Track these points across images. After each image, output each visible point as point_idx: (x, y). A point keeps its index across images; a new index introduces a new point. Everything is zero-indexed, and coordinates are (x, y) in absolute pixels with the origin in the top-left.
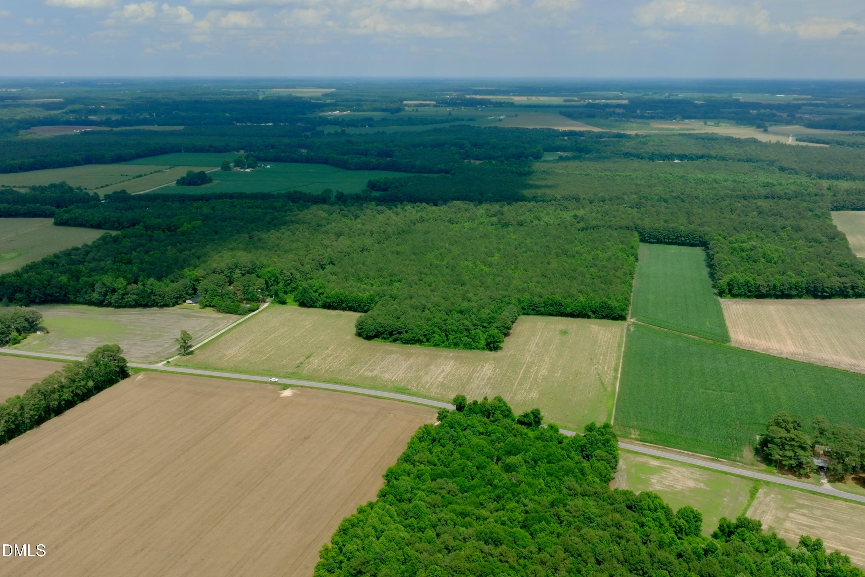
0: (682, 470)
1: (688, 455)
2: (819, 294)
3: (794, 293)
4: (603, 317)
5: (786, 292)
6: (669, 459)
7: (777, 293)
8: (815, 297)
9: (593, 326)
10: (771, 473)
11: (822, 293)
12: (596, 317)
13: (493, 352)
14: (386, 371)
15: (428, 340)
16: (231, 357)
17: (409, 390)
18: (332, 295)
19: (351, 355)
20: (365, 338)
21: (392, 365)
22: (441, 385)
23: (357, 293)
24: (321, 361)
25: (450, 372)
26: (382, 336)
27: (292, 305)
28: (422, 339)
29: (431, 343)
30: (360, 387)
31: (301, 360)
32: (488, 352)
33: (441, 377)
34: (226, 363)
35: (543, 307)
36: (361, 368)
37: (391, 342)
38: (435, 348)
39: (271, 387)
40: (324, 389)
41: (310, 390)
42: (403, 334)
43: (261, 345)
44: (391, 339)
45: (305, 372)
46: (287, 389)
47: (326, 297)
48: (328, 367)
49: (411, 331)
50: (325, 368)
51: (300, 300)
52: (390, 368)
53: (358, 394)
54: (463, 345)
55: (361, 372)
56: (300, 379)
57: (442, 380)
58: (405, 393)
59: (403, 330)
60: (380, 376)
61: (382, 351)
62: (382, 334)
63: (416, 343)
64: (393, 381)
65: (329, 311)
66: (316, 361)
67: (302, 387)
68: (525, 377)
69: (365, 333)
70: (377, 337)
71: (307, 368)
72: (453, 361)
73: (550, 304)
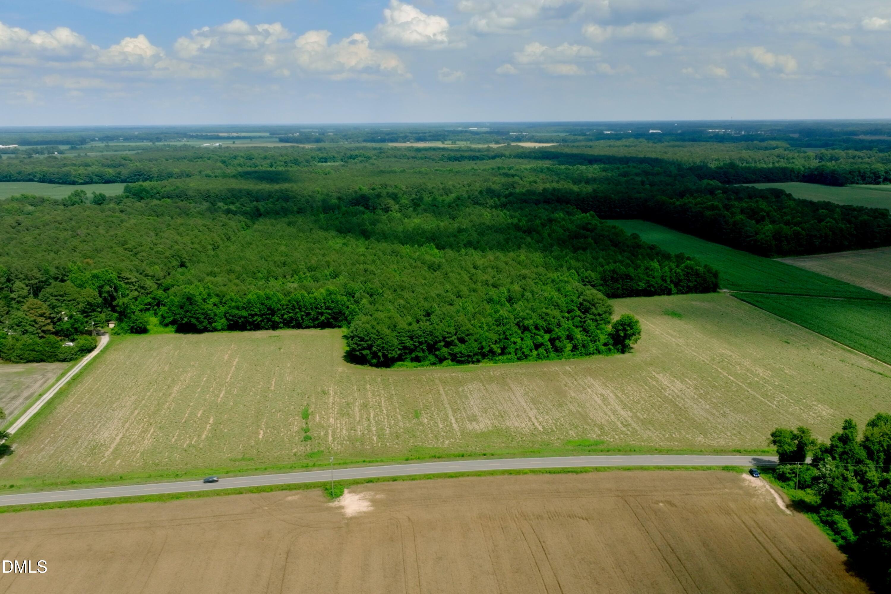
4: (690, 290)
9: (696, 303)
12: (680, 292)
13: (627, 355)
14: (502, 415)
15: (504, 351)
16: (119, 445)
17: (603, 443)
18: (249, 302)
19: (390, 398)
20: (378, 365)
21: (495, 403)
22: (645, 423)
23: (299, 294)
24: (345, 420)
25: (617, 397)
26: (413, 355)
27: (161, 333)
28: (497, 349)
29: (513, 355)
30: (501, 457)
31: (297, 424)
32: (621, 356)
33: (619, 408)
34: (118, 462)
35: (601, 285)
36: (446, 419)
37: (434, 364)
38: (524, 362)
39: (295, 498)
40: (428, 477)
41: (398, 485)
42: (456, 345)
43: (169, 408)
44: (432, 358)
45: (336, 447)
46: (342, 493)
47: (238, 308)
48: (374, 429)
49: (473, 338)
50: (370, 431)
51: (182, 319)
52: (500, 408)
53: (518, 472)
54: (572, 351)
55: (455, 426)
56: (343, 464)
57: (630, 414)
58: (608, 451)
59: (454, 337)
60: (507, 427)
61: (437, 381)
62: (412, 351)
63: (484, 358)
64: (546, 432)
65: (246, 334)
66: (332, 420)
67: (370, 481)
68: (750, 384)
69: (380, 354)
70: (400, 358)
71: (330, 438)
72: (589, 378)
73: (612, 278)
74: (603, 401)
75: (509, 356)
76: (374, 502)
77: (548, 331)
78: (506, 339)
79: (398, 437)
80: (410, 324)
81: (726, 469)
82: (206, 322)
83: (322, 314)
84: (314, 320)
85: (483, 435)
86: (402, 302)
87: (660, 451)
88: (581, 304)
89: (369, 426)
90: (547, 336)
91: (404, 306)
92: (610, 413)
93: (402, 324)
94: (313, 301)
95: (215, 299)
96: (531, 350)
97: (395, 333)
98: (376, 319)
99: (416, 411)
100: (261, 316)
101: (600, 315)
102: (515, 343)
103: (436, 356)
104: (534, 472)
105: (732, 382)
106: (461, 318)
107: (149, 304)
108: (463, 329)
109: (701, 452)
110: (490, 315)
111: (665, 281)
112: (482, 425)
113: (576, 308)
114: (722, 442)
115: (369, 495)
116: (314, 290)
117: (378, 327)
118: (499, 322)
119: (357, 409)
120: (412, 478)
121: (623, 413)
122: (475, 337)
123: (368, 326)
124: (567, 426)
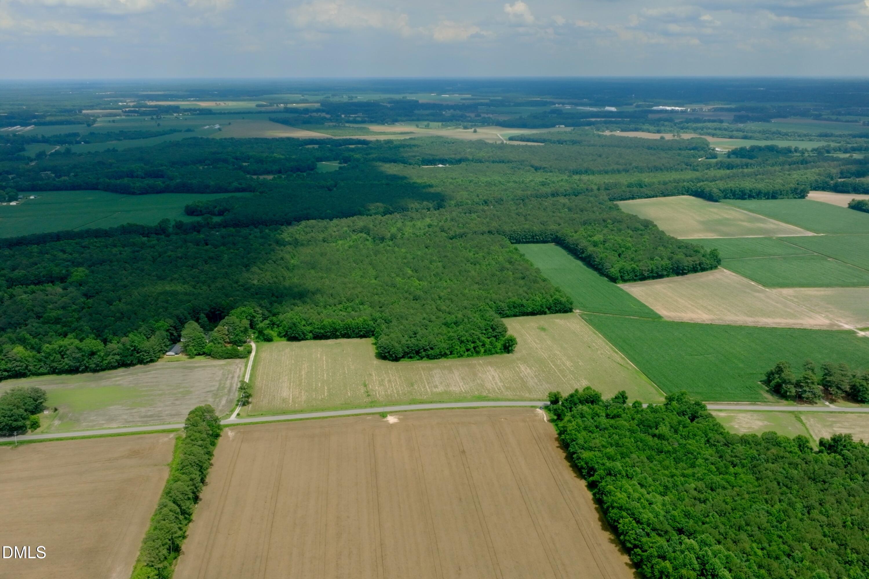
0: (744, 415)
1: (736, 405)
2: (681, 272)
3: (665, 273)
4: (557, 312)
5: (660, 273)
6: (729, 410)
7: (654, 275)
8: (678, 274)
9: (557, 321)
10: (795, 406)
11: (682, 270)
12: (552, 313)
13: (510, 354)
14: (448, 385)
15: (451, 353)
16: (292, 398)
17: (487, 397)
18: (324, 325)
19: (400, 377)
20: (393, 360)
21: (446, 379)
22: (507, 388)
23: (349, 321)
24: (382, 387)
25: (499, 376)
26: (409, 356)
27: (279, 341)
28: (448, 352)
29: (456, 355)
30: (446, 402)
31: (363, 390)
32: (507, 355)
33: (498, 382)
34: (297, 405)
35: (508, 310)
36: (425, 387)
37: (418, 360)
38: (461, 358)
39: (370, 418)
40: (418, 410)
41: (407, 413)
42: (429, 351)
43: (305, 382)
44: (418, 357)
45: (381, 399)
46: (387, 416)
47: (318, 328)
48: (395, 391)
49: (437, 347)
50: (394, 392)
51: (291, 334)
52: (448, 382)
53: (453, 408)
54: (484, 352)
55: (428, 390)
56: (386, 406)
57: (502, 384)
58: (489, 400)
59: (428, 347)
60: (450, 390)
61: (420, 369)
62: (408, 354)
63: (442, 357)
64: (466, 392)
65: (323, 341)
66: (377, 388)
67: (396, 412)
68: (560, 370)
69: (394, 355)
70: (403, 357)
71: (378, 395)
72: (489, 367)
73: (514, 306)
74: (493, 378)
75: (454, 356)
76: (399, 419)
77: (474, 342)
78: (452, 347)
79: (405, 395)
80: (407, 341)
81: (532, 407)
82: (302, 336)
83: (361, 331)
84: (357, 334)
85: (440, 394)
86: (402, 327)
87: (509, 400)
88: (492, 325)
89: (393, 390)
90: (472, 345)
91: (403, 330)
92: (494, 384)
93: (404, 341)
94: (356, 324)
95: (303, 322)
96: (464, 352)
97: (400, 345)
98: (391, 338)
99: (412, 383)
100: (330, 332)
101: (500, 333)
102: (457, 349)
103: (420, 356)
104: (458, 408)
105: (553, 368)
106: (431, 337)
107: (269, 324)
108: (432, 343)
109: (525, 400)
110: (445, 334)
111: (543, 307)
112: (440, 390)
113: (489, 328)
114: (535, 396)
115: (397, 416)
116: (356, 318)
117: (392, 343)
118: (450, 338)
119: (386, 382)
120: (412, 411)
121: (500, 384)
122: (438, 347)
123: (387, 342)
124: (475, 390)
